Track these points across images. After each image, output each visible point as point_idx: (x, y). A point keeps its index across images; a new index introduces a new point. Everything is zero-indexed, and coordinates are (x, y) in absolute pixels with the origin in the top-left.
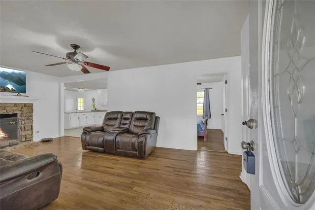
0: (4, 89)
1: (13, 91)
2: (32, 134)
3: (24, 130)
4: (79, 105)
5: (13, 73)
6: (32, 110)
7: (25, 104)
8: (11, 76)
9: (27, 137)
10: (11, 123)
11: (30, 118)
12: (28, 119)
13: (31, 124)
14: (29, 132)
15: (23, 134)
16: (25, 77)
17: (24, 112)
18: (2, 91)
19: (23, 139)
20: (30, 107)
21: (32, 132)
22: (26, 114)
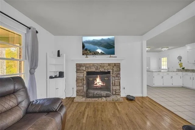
0: (95, 53)
1: (102, 54)
2: (120, 90)
3: (115, 85)
4: (163, 64)
5: (102, 40)
6: (120, 69)
7: (115, 64)
8: (100, 42)
9: (117, 91)
10: (105, 79)
11: (118, 75)
12: (117, 76)
13: (119, 81)
14: (118, 87)
15: (114, 88)
16: (114, 41)
17: (114, 70)
18: (93, 55)
19: (114, 93)
20: (118, 66)
21: (120, 87)
22: (115, 72)
